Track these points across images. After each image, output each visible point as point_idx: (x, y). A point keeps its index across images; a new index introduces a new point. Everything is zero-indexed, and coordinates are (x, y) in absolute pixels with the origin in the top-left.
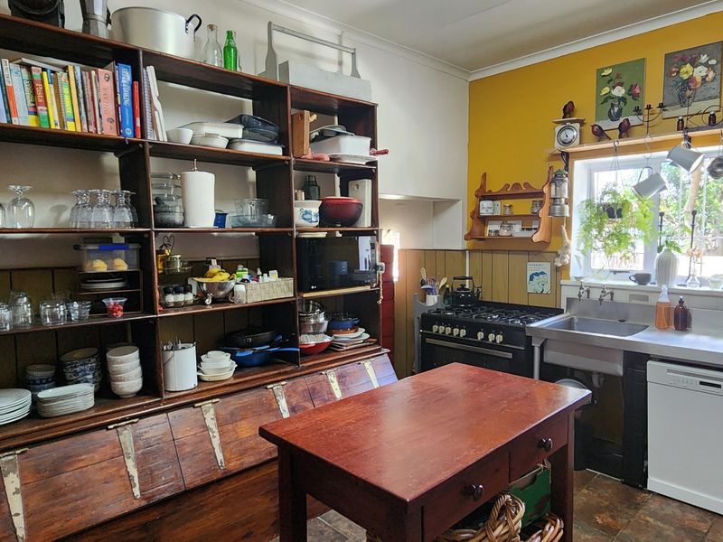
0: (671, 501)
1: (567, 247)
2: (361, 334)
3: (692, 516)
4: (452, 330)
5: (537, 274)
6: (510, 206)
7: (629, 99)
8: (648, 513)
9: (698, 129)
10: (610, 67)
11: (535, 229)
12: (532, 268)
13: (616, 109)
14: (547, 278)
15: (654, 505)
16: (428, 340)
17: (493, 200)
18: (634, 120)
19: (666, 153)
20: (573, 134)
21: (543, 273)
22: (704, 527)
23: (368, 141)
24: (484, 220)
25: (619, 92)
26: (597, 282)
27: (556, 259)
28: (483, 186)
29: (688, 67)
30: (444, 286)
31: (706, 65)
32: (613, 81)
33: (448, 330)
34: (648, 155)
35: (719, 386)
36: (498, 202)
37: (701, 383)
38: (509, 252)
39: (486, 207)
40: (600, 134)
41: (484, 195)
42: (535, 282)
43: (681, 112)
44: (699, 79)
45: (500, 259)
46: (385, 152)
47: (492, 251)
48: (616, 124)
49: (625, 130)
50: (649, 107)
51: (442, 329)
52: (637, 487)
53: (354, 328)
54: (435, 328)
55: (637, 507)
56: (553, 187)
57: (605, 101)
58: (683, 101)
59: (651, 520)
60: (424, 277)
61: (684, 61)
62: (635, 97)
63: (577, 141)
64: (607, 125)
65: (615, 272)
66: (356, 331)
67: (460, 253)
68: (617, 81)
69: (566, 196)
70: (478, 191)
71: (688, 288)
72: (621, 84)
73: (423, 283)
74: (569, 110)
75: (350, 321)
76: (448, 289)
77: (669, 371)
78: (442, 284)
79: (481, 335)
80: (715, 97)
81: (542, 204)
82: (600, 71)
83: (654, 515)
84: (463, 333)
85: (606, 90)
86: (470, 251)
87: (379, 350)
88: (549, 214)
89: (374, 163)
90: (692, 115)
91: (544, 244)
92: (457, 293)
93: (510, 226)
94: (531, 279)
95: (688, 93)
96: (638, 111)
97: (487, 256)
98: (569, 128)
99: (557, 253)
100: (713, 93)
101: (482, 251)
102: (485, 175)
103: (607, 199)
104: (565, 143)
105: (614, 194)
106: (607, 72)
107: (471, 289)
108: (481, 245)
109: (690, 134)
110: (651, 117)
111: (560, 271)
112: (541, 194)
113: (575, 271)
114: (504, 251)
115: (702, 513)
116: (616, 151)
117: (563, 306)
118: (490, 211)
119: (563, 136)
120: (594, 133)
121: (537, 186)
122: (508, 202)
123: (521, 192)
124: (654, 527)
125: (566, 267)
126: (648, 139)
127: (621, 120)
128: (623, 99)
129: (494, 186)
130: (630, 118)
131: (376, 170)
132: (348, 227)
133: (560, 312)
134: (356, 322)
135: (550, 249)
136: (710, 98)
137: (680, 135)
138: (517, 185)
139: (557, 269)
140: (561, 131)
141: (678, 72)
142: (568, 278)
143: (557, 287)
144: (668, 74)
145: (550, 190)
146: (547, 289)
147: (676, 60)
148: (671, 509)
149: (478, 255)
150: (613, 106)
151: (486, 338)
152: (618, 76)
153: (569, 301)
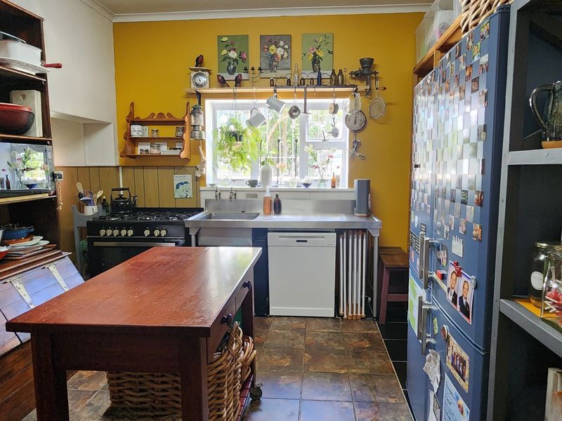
0: (283, 318)
1: (204, 162)
2: (38, 241)
3: (296, 322)
4: (120, 232)
5: (182, 184)
6: (157, 131)
7: (240, 61)
8: (274, 328)
9: (282, 87)
10: (227, 36)
11: (180, 149)
12: (178, 179)
13: (232, 67)
14: (190, 186)
15: (276, 322)
16: (96, 244)
17: (142, 125)
18: (244, 76)
19: (265, 101)
20: (203, 80)
21: (186, 183)
22: (303, 326)
23: (39, 51)
24: (135, 141)
25: (233, 55)
26: (224, 187)
27: (196, 172)
28: (131, 114)
29: (273, 47)
30: (100, 198)
31: (283, 47)
32: (229, 46)
33: (116, 232)
34: (255, 101)
35: (306, 241)
36: (146, 127)
37: (298, 241)
38: (158, 167)
39: (137, 131)
40: (223, 82)
41: (133, 121)
42: (180, 189)
43: (272, 75)
44: (280, 56)
45: (151, 173)
46: (59, 66)
47: (143, 167)
48: (233, 77)
49: (238, 82)
50: (253, 69)
51: (109, 232)
52: (264, 316)
53: (30, 236)
54: (102, 232)
55: (267, 326)
56: (193, 117)
57: (224, 59)
58: (271, 68)
59: (277, 331)
60: (81, 191)
61: (271, 42)
62: (244, 60)
63: (207, 85)
64: (227, 76)
65: (234, 181)
66: (31, 240)
67: (114, 170)
68: (231, 47)
69: (202, 124)
70: (128, 116)
71: (280, 187)
72: (234, 50)
73: (80, 196)
74: (199, 61)
75: (24, 230)
76: (104, 200)
77: (280, 237)
78: (98, 196)
79: (147, 233)
80: (289, 69)
81: (184, 130)
82: (220, 37)
83: (277, 328)
84: (131, 232)
85: (225, 52)
86: (122, 167)
87: (60, 254)
88: (191, 137)
89: (43, 75)
90: (278, 78)
91: (187, 160)
92: (116, 202)
93: (159, 146)
94: (178, 187)
95: (274, 63)
96: (246, 70)
97: (139, 172)
98: (201, 75)
99: (196, 167)
100: (287, 66)
101: (134, 167)
102: (132, 104)
103: (232, 128)
104: (197, 85)
105: (236, 125)
106: (225, 39)
107: (128, 198)
108: (132, 162)
109: (278, 90)
110: (254, 76)
111: (199, 180)
112: (183, 122)
113: (209, 180)
114: (153, 167)
115: (299, 319)
116: (235, 96)
117: (203, 206)
118: (141, 133)
119: (197, 80)
120: (219, 80)
121: (179, 117)
122: (155, 128)
123: (163, 120)
124: (280, 334)
125: (203, 178)
126: (254, 90)
127: (236, 74)
128: (236, 60)
129: (142, 114)
130: (242, 74)
131: (46, 82)
132: (19, 135)
133: (201, 210)
134: (32, 230)
135: (191, 164)
136: (286, 69)
137: (272, 90)
138: (161, 115)
139: (197, 179)
140: (195, 76)
141: (268, 49)
142: (205, 185)
143: (197, 192)
144: (262, 49)
145: (190, 119)
146: (190, 194)
147: (267, 41)
148: (285, 322)
149: (130, 171)
150: (229, 64)
151: (152, 234)
152: (232, 44)
153: (207, 202)
